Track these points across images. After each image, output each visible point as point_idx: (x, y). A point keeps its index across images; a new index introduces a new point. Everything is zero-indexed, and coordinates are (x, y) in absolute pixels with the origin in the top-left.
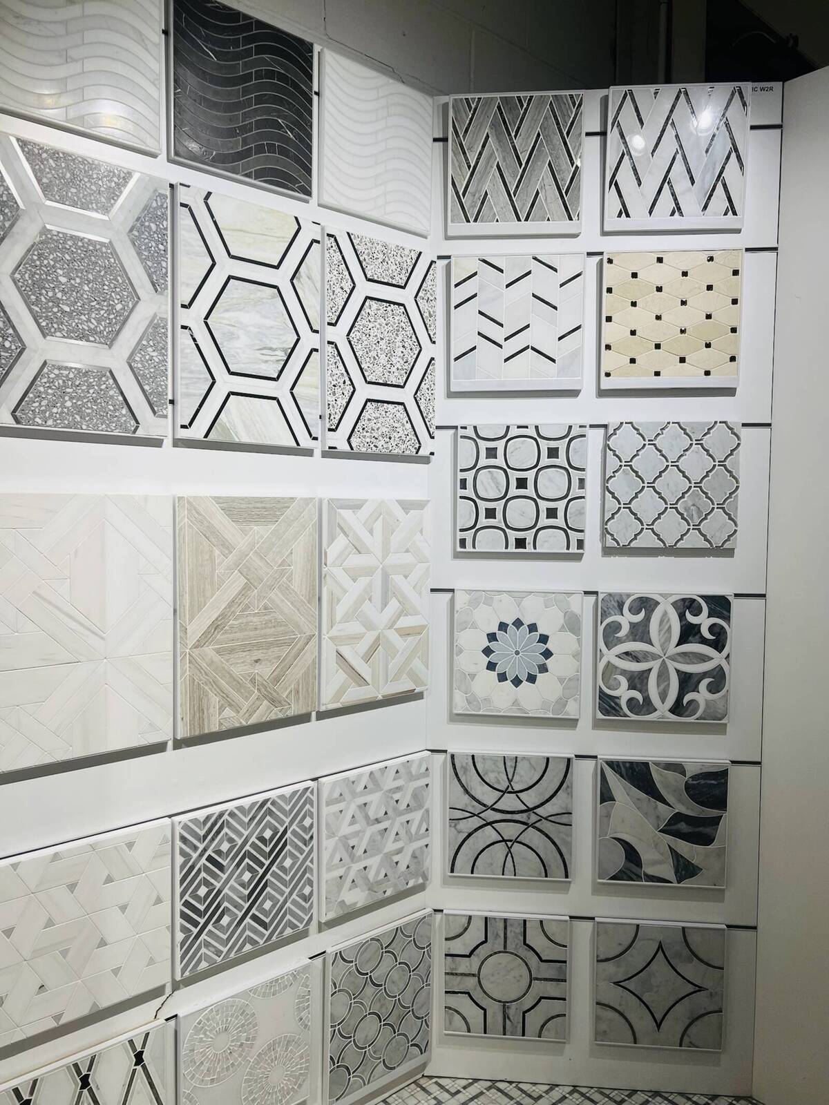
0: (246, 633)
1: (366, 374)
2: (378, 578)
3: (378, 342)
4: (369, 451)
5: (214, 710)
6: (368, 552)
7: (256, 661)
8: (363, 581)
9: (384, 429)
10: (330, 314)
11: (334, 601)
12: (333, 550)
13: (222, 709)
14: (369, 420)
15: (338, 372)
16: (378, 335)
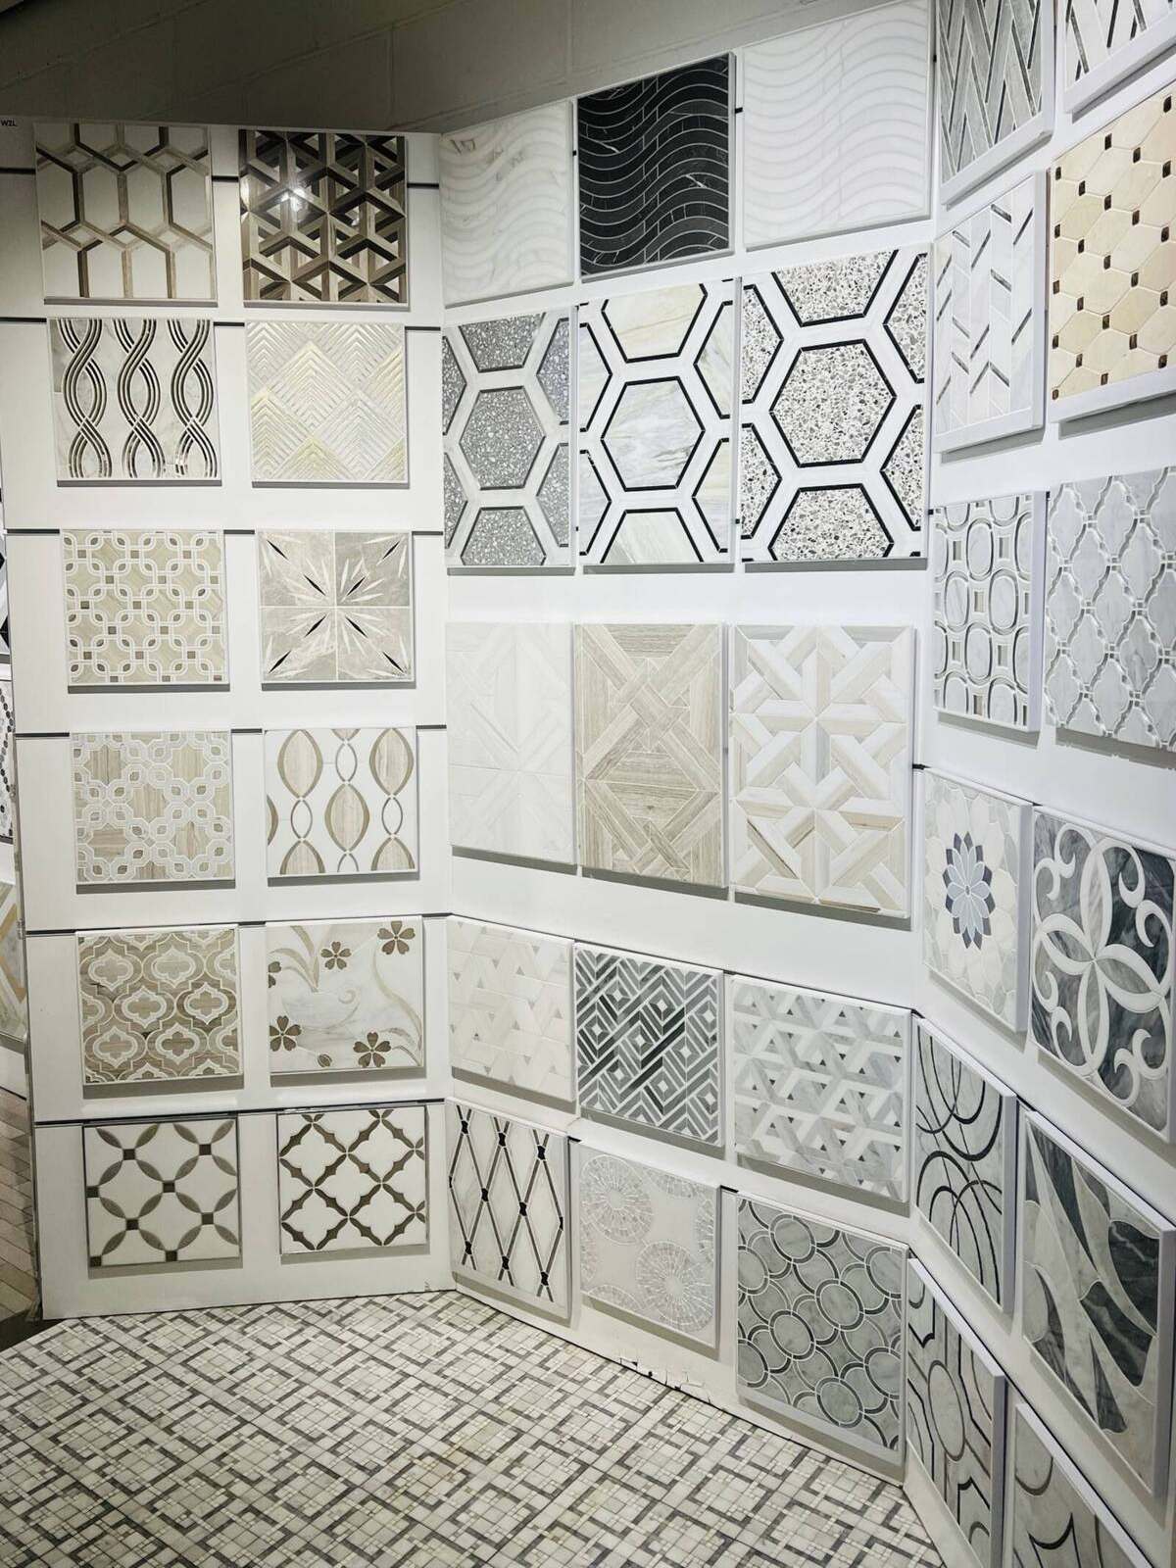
0: (640, 774)
1: (798, 454)
2: (810, 736)
3: (818, 406)
4: (802, 559)
5: (607, 847)
6: (793, 697)
7: (650, 808)
8: (785, 738)
9: (826, 527)
10: (746, 389)
11: (744, 758)
12: (742, 693)
13: (615, 849)
14: (802, 516)
15: (756, 461)
16: (818, 396)
